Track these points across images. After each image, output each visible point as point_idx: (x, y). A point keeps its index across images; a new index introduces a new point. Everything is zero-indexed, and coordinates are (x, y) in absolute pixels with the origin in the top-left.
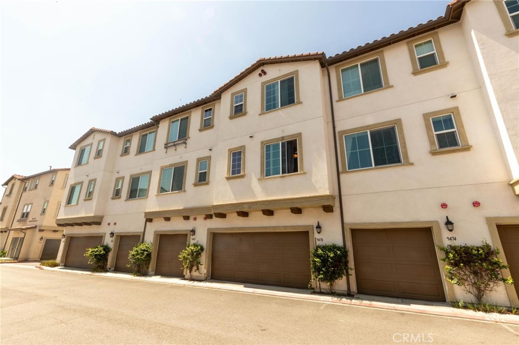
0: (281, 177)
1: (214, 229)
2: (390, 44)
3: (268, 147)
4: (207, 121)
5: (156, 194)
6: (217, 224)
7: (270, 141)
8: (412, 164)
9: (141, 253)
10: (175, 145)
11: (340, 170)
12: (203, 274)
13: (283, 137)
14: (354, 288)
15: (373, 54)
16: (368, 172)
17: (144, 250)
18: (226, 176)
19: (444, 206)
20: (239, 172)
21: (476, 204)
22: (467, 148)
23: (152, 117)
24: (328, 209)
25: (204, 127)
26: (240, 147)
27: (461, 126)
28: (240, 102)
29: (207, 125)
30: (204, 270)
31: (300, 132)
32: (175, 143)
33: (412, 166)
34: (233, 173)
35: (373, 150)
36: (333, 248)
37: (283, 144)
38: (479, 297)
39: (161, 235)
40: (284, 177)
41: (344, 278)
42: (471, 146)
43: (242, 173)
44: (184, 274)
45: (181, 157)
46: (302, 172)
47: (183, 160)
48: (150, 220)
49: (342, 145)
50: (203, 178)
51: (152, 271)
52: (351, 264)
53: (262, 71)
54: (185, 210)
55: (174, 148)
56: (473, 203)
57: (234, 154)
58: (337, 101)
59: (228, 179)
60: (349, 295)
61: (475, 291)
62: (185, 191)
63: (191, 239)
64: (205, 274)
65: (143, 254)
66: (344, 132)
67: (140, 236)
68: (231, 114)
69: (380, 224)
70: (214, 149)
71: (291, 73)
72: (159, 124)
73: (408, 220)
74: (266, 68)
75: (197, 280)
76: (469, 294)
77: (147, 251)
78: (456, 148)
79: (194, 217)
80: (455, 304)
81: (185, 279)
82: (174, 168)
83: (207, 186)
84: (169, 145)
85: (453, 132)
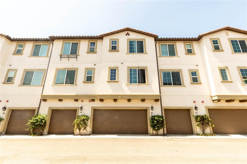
0: (138, 85)
1: (96, 107)
2: (178, 41)
3: (131, 70)
4: (91, 49)
5: (52, 84)
6: (98, 104)
7: (132, 67)
8: (185, 86)
9: (40, 121)
10: (68, 57)
11: (160, 85)
12: (89, 131)
13: (139, 67)
14: (166, 132)
15: (172, 42)
16: (171, 87)
17: (42, 119)
18: (107, 80)
19: (194, 102)
20: (115, 79)
21: (203, 102)
22: (200, 84)
23: (50, 36)
24: (157, 100)
25: (90, 51)
26: (116, 67)
27: (199, 76)
28: (115, 44)
29: (92, 51)
30: (89, 129)
31: (147, 66)
32: (69, 56)
33: (185, 87)
34: (111, 79)
35: (172, 79)
36: (158, 116)
37: (138, 70)
38: (203, 131)
39: (53, 110)
40: (139, 85)
41: (162, 129)
42: (202, 83)
43: (116, 80)
44: (74, 132)
45: (73, 65)
46: (148, 84)
47: (75, 67)
48: (45, 100)
49: (161, 75)
50: (89, 79)
51: (46, 132)
52: (165, 123)
53: (128, 33)
54: (76, 96)
55: (68, 59)
56: (202, 102)
57: (112, 70)
58: (159, 57)
59: (108, 82)
60: (164, 135)
61: (202, 129)
62: (77, 85)
63: (79, 112)
64: (90, 131)
65: (41, 121)
66: (162, 70)
67: (35, 110)
68: (109, 49)
69: (175, 107)
70: (97, 65)
71: (142, 39)
72: (54, 41)
73: (184, 106)
74: (130, 32)
75: (84, 135)
76: (201, 131)
77: (44, 119)
78: (198, 83)
79: (82, 100)
80: (198, 134)
81: (75, 135)
82: (67, 71)
83: (92, 84)
84: (62, 56)
85: (196, 77)
